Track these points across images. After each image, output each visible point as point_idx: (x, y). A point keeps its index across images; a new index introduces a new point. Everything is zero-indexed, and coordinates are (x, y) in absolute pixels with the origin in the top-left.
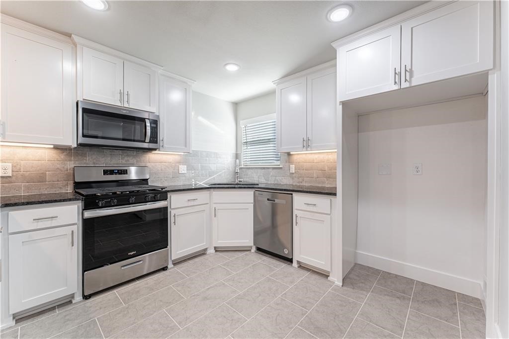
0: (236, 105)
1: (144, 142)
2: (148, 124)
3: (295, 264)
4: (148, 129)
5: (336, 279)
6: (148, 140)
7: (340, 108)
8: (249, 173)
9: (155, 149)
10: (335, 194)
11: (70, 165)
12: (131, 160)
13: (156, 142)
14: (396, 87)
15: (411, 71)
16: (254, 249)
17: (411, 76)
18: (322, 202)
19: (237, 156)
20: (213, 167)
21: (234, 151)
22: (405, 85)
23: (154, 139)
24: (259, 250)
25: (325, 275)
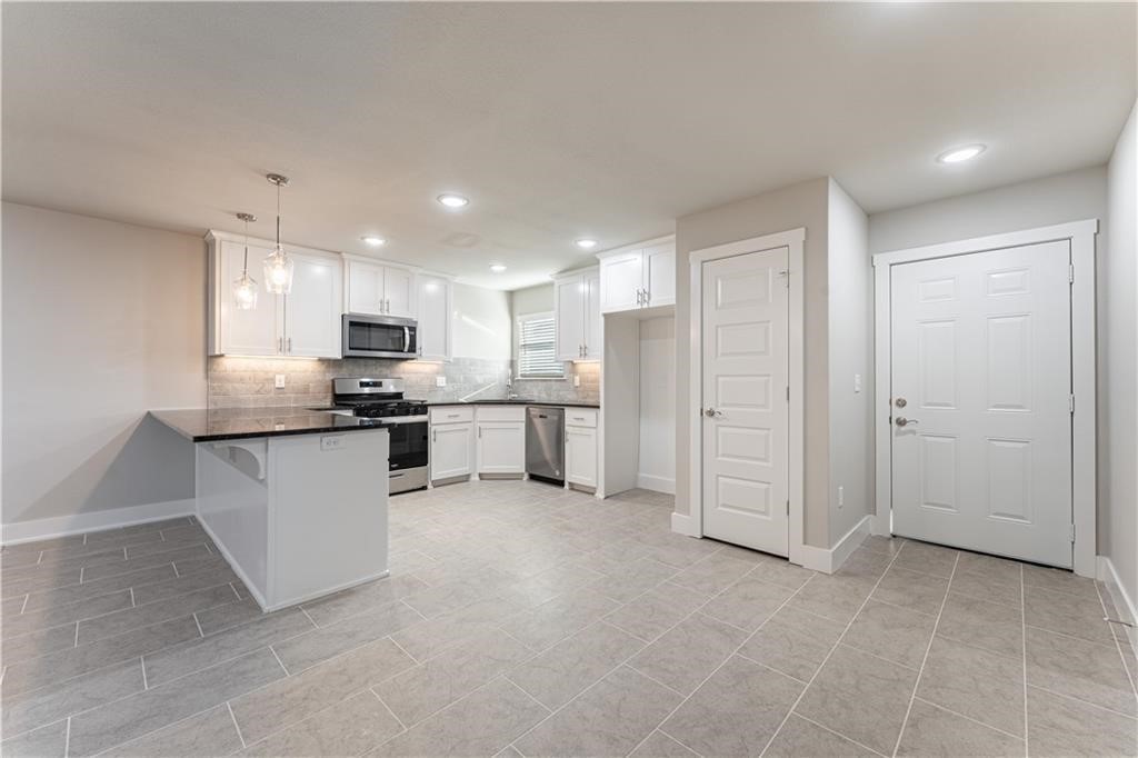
0: (511, 294)
1: (402, 351)
2: (407, 331)
3: (566, 486)
4: (407, 337)
5: (600, 495)
6: (406, 349)
7: (602, 319)
8: (528, 387)
9: (413, 359)
10: (598, 407)
11: (329, 377)
12: (386, 371)
13: (414, 351)
14: (639, 307)
15: (649, 295)
16: (526, 477)
17: (649, 298)
18: (588, 414)
19: (512, 364)
20: (479, 379)
21: (509, 358)
22: (645, 306)
23: (412, 349)
24: (533, 477)
25: (590, 492)
